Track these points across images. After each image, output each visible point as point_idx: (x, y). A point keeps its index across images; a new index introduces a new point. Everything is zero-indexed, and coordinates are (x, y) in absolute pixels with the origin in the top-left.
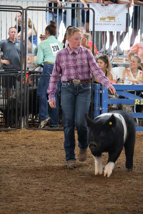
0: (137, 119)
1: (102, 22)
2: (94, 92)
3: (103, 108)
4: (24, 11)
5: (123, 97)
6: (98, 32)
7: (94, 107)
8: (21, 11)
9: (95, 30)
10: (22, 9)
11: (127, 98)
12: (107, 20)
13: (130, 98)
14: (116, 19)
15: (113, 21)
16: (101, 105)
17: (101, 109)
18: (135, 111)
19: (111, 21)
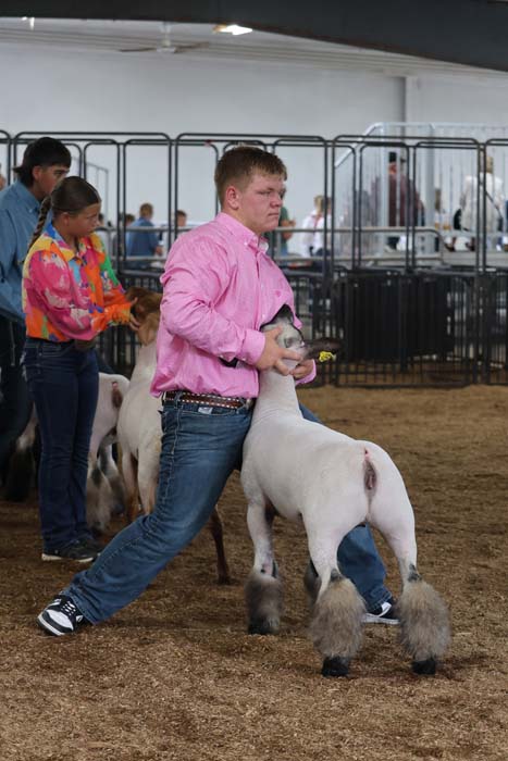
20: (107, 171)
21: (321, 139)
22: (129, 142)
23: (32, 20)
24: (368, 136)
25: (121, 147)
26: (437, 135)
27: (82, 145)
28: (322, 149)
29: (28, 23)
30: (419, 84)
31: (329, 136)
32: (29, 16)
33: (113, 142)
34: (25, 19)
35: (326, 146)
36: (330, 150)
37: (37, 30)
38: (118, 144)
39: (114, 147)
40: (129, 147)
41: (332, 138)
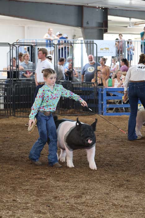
0: (124, 108)
1: (102, 51)
2: (98, 93)
3: (104, 102)
4: (56, 46)
5: (115, 95)
6: (99, 57)
7: (98, 102)
8: (54, 46)
9: (98, 56)
10: (54, 44)
11: (118, 96)
12: (105, 50)
13: (119, 96)
14: (110, 49)
15: (108, 50)
16: (102, 100)
17: (102, 103)
18: (122, 103)
19: (107, 50)
21: (9, 44)
24: (18, 43)
26: (38, 42)
28: (9, 47)
30: (28, 28)
31: (11, 43)
35: (10, 46)
36: (11, 47)
41: (12, 44)
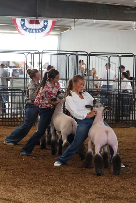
20: (116, 64)
22: (122, 56)
23: (95, 20)
25: (120, 57)
27: (109, 56)
29: (94, 21)
32: (94, 19)
33: (118, 56)
34: (93, 20)
37: (96, 23)
38: (119, 56)
39: (118, 57)
40: (122, 57)
